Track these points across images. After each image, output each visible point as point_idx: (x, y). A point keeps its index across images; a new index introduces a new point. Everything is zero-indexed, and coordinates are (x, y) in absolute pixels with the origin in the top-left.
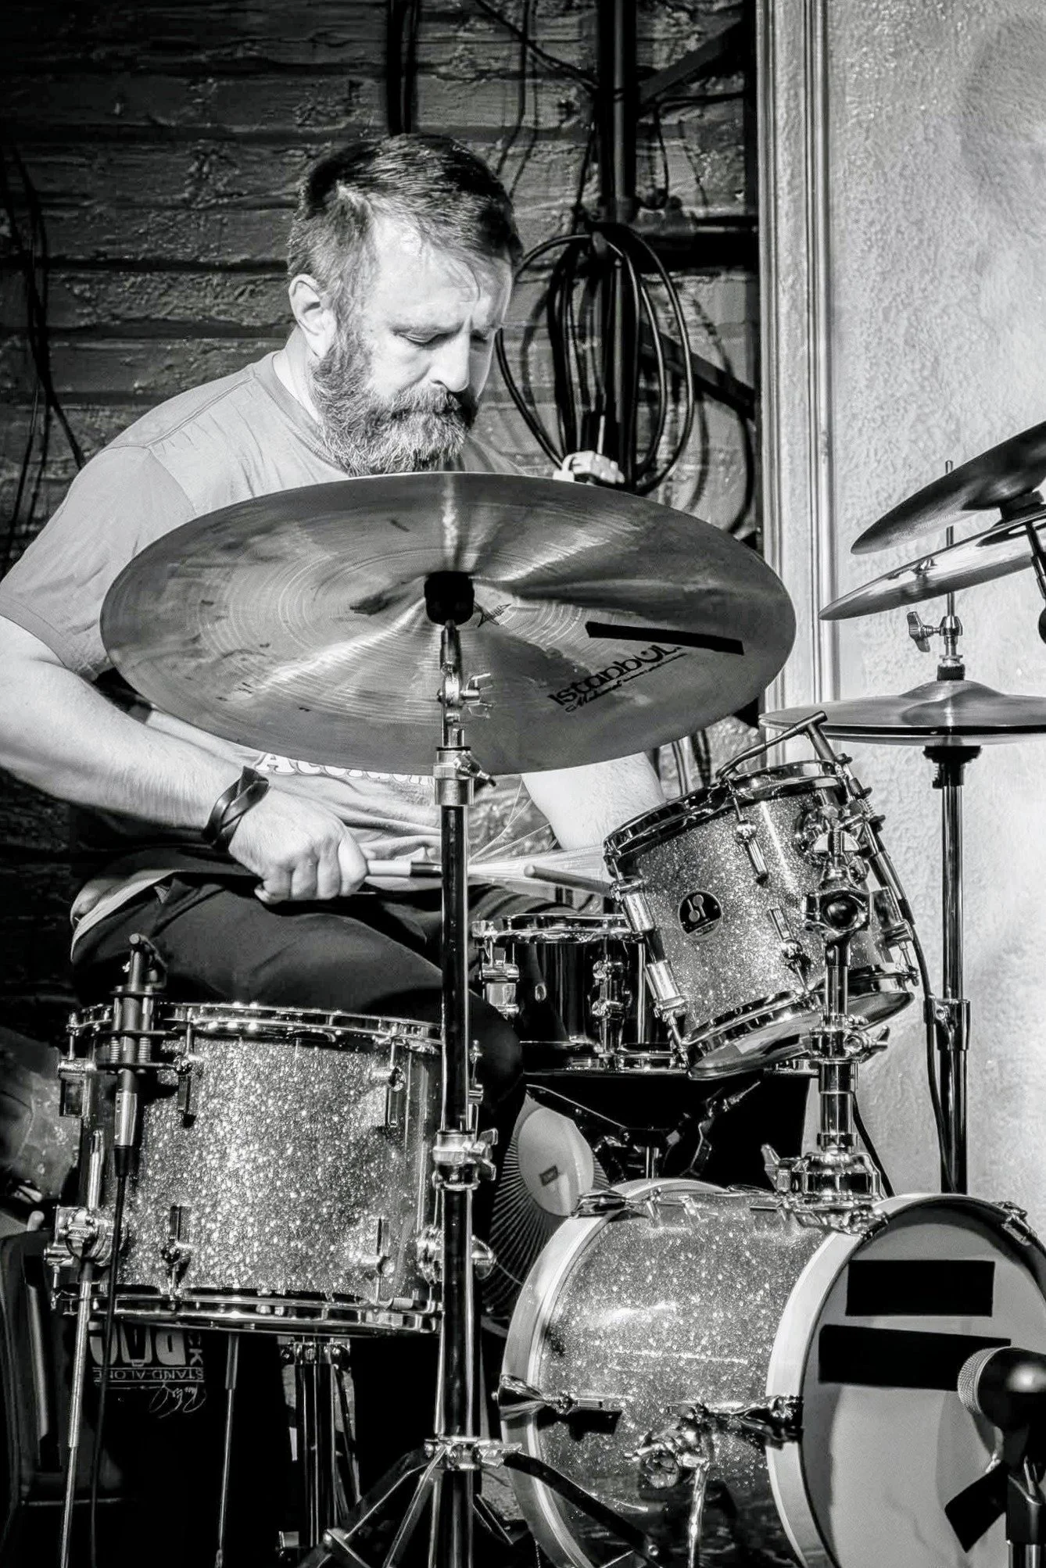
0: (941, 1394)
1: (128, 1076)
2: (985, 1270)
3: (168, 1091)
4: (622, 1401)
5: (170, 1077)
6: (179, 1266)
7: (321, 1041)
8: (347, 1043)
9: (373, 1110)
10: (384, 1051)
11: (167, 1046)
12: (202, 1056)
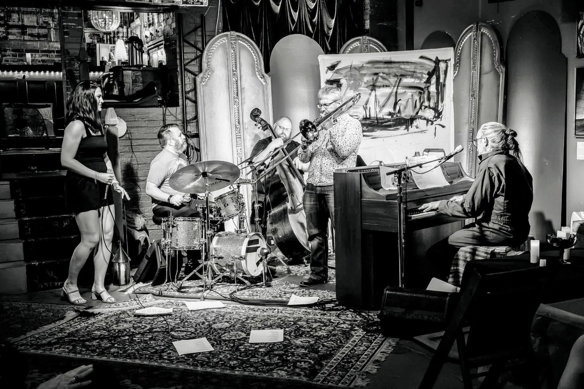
0: (255, 253)
1: (171, 225)
2: (258, 240)
3: (175, 227)
4: (223, 256)
5: (175, 225)
6: (177, 245)
7: (190, 221)
8: (193, 221)
9: (196, 228)
10: (197, 221)
11: (175, 222)
12: (179, 223)
